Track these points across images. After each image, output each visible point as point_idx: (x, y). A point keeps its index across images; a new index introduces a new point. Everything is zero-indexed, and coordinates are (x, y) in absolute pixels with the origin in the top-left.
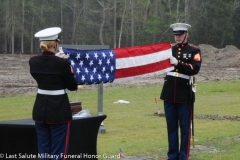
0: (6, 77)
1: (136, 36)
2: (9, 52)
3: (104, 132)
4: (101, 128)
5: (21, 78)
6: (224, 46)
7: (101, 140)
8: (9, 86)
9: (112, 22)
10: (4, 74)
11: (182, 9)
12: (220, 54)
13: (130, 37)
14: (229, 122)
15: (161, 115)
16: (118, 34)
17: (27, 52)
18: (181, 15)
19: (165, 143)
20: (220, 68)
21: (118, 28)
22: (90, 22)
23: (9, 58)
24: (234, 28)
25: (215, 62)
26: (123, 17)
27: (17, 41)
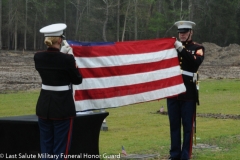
0: (9, 74)
1: (139, 34)
2: (12, 49)
3: (106, 129)
4: (103, 125)
5: (24, 74)
6: (227, 45)
7: (103, 138)
8: (12, 83)
9: (115, 19)
10: (7, 70)
11: (186, 7)
12: (224, 53)
13: (134, 34)
14: (231, 121)
15: (163, 113)
16: (121, 32)
17: (30, 48)
18: (185, 13)
19: (168, 141)
20: (224, 66)
21: (122, 25)
22: (93, 19)
23: (12, 55)
24: (237, 27)
25: (218, 60)
26: (127, 14)
27: (20, 37)
